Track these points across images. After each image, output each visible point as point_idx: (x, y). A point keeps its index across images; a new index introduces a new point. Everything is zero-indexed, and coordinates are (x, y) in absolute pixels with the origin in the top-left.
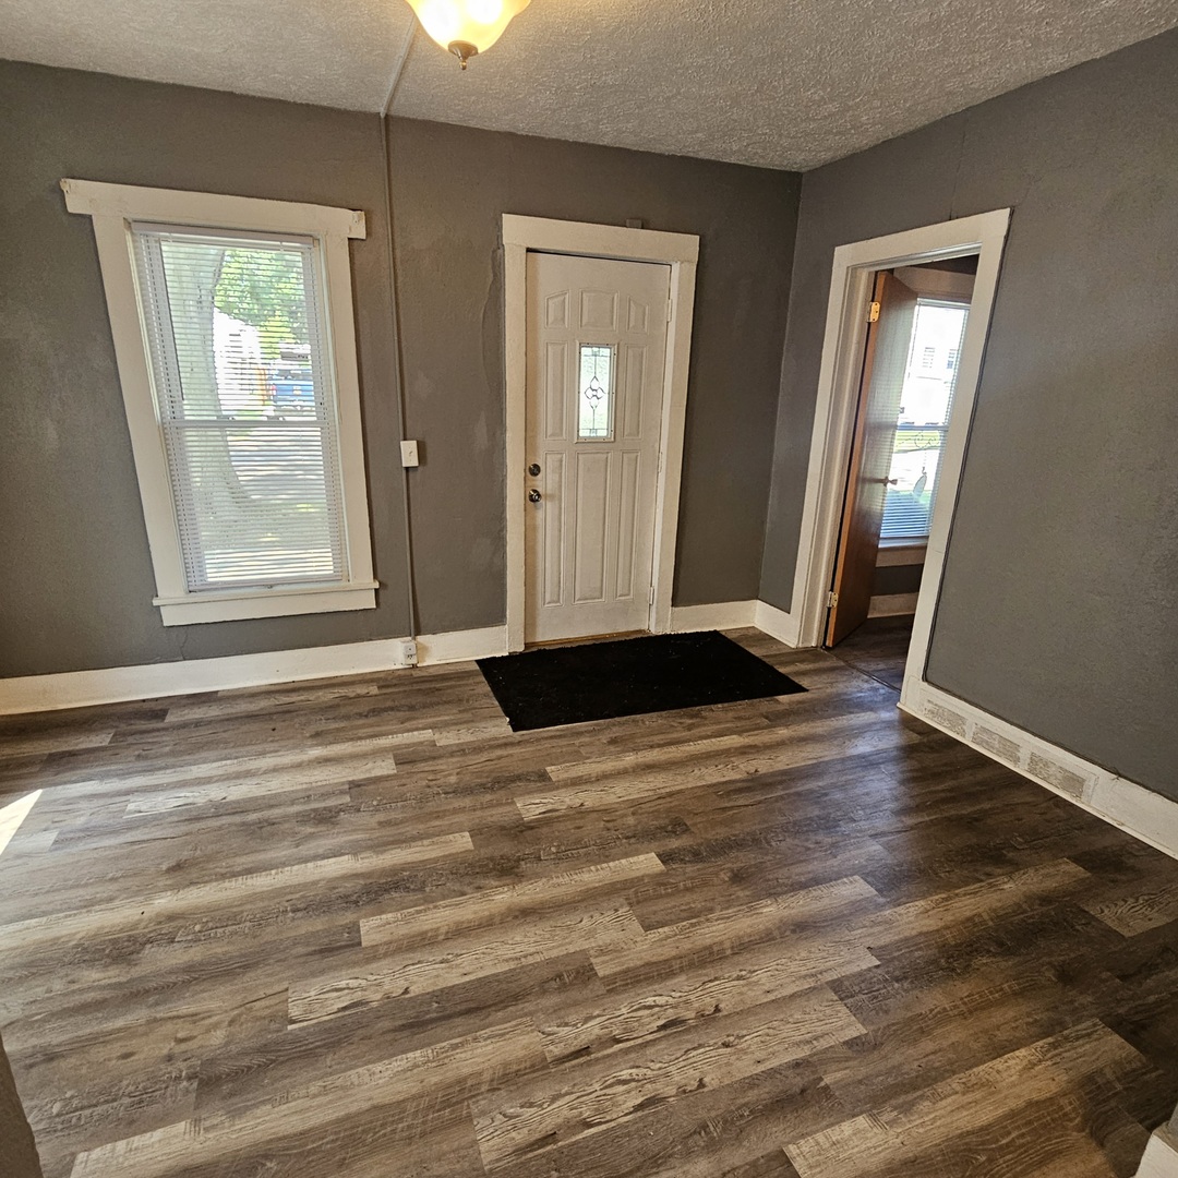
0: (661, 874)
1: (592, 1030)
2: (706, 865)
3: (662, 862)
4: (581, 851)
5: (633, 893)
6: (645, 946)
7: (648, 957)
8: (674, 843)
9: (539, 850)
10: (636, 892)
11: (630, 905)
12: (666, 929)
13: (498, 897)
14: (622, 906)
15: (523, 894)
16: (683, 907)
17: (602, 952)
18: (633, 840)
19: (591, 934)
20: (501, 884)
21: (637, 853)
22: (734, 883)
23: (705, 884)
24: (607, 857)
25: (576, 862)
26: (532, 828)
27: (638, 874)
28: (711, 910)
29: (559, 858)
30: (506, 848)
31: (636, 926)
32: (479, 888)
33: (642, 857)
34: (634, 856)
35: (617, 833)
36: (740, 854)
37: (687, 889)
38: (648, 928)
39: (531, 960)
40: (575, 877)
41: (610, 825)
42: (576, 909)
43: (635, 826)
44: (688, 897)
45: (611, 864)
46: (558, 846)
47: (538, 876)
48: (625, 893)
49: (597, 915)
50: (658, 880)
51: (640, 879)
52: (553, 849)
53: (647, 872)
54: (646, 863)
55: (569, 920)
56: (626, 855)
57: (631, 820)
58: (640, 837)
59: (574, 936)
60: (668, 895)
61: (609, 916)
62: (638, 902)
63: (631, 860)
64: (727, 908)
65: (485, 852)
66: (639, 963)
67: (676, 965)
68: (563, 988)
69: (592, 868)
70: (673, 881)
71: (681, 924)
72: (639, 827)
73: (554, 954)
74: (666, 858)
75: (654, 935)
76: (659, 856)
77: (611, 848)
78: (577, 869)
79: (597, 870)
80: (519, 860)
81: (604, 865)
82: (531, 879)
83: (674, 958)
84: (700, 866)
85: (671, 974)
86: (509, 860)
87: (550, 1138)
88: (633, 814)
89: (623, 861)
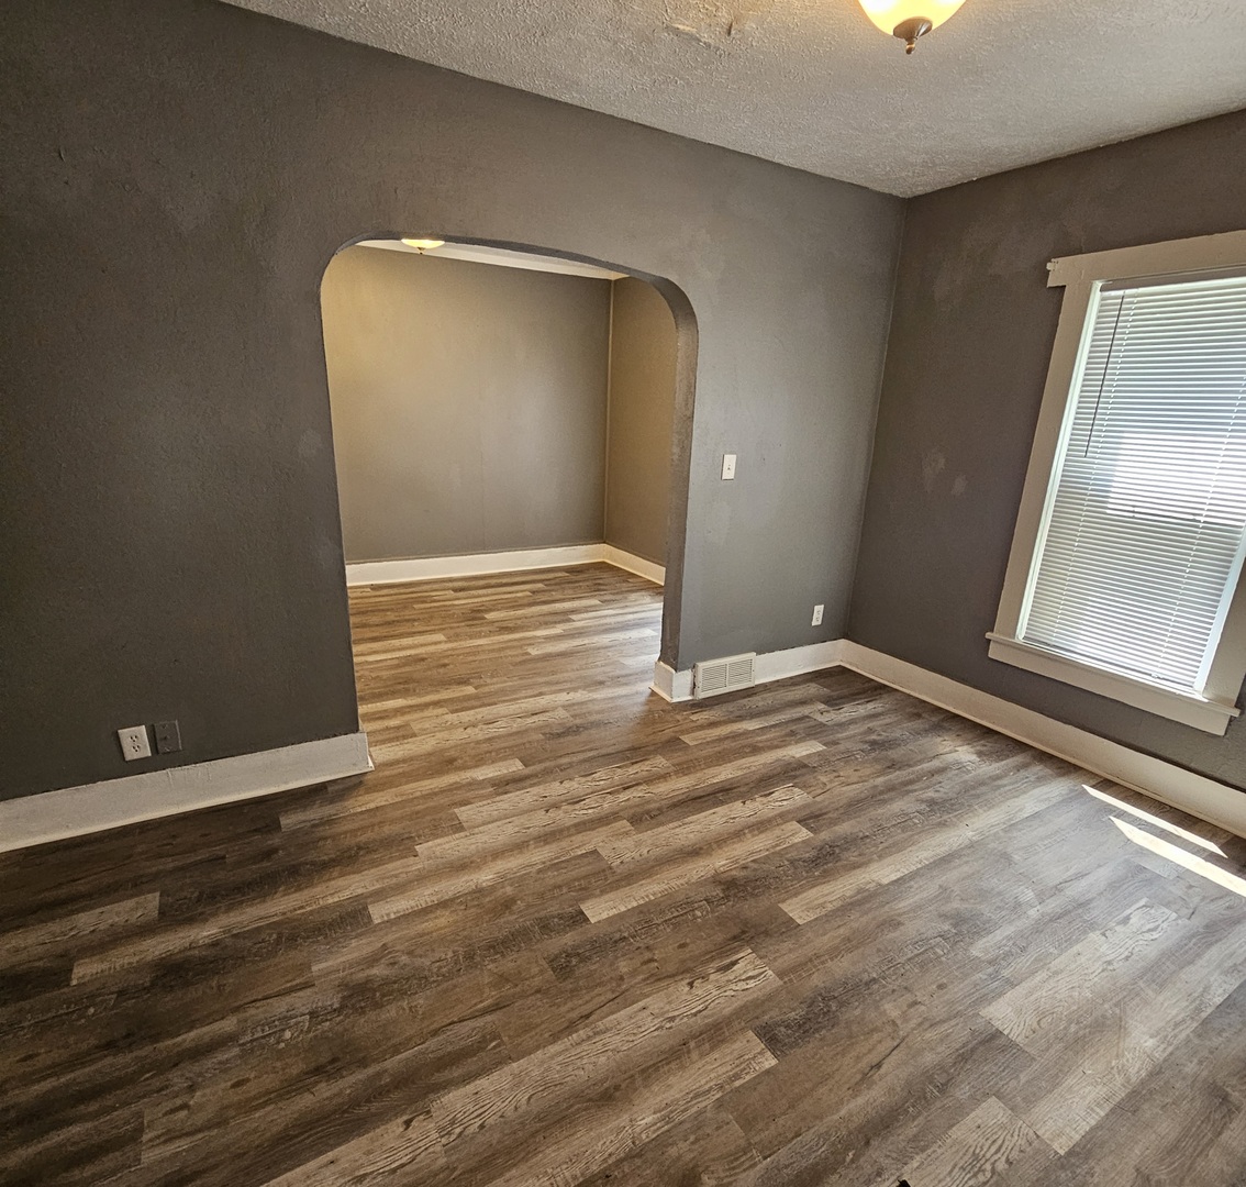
0: (583, 899)
1: (623, 797)
2: (537, 915)
3: (583, 913)
4: (669, 916)
5: (608, 878)
6: (596, 840)
7: (594, 833)
8: (569, 939)
9: (713, 911)
10: (606, 879)
11: (611, 868)
12: (580, 853)
13: (724, 862)
14: (618, 866)
15: (705, 867)
16: (564, 871)
17: (627, 833)
18: (617, 936)
19: (638, 844)
20: (729, 873)
21: (610, 920)
22: (512, 899)
23: (541, 895)
24: (641, 912)
25: (670, 902)
26: (735, 938)
27: (606, 897)
28: (539, 871)
29: (688, 904)
30: (751, 909)
31: (603, 853)
32: (745, 867)
33: (605, 916)
34: (615, 916)
35: (638, 945)
36: (496, 934)
37: (560, 887)
38: (594, 852)
39: (676, 824)
40: (666, 887)
41: (647, 955)
42: (656, 860)
43: (617, 958)
44: (559, 880)
45: (635, 904)
46: (695, 918)
47: (701, 883)
48: (616, 878)
49: (637, 857)
50: (586, 892)
51: (603, 892)
52: (698, 913)
53: (597, 900)
54: (599, 910)
55: (657, 852)
56: (621, 916)
57: (624, 966)
58: (609, 942)
59: (649, 842)
60: (578, 879)
61: (627, 857)
62: (604, 871)
63: (615, 912)
64: (525, 874)
65: (764, 902)
66: (600, 829)
67: (573, 830)
68: (648, 812)
69: (653, 898)
70: (572, 893)
71: (568, 857)
72: (611, 955)
73: (661, 829)
74: (580, 918)
75: (589, 848)
76: (587, 920)
77: (638, 923)
78: (668, 895)
79: (647, 896)
80: (727, 897)
81: (642, 902)
82: (705, 880)
83: (572, 835)
84: (543, 914)
85: (575, 825)
86: (735, 895)
87: (633, 764)
88: (622, 978)
89: (623, 909)
